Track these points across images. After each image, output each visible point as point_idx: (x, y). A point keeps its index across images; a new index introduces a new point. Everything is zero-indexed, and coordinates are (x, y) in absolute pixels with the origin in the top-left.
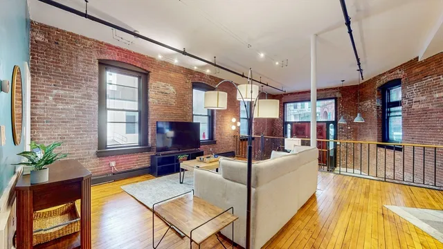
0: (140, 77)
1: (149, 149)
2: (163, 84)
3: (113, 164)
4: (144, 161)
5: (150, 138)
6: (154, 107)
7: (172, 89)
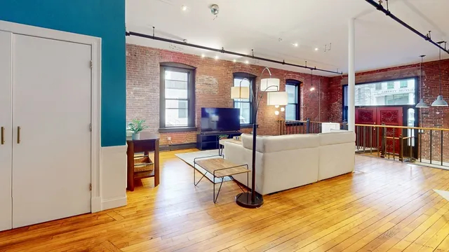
0: (189, 73)
1: (196, 130)
2: (207, 77)
3: (169, 138)
4: (191, 138)
5: (196, 120)
6: (200, 96)
7: (214, 80)
